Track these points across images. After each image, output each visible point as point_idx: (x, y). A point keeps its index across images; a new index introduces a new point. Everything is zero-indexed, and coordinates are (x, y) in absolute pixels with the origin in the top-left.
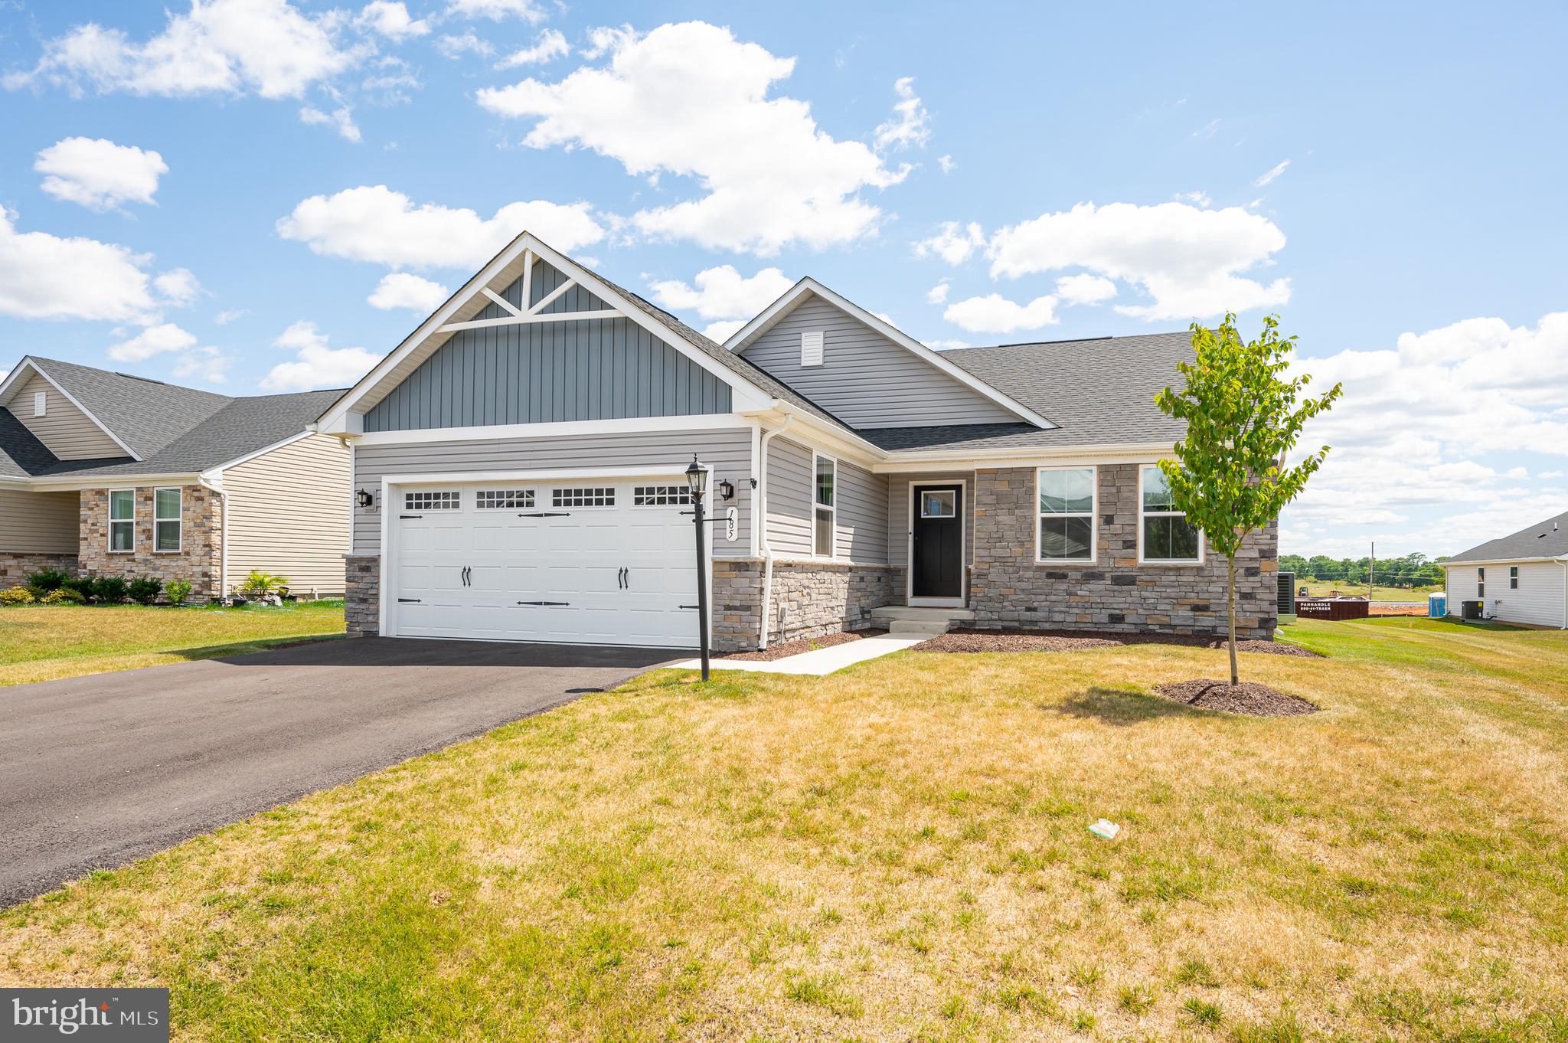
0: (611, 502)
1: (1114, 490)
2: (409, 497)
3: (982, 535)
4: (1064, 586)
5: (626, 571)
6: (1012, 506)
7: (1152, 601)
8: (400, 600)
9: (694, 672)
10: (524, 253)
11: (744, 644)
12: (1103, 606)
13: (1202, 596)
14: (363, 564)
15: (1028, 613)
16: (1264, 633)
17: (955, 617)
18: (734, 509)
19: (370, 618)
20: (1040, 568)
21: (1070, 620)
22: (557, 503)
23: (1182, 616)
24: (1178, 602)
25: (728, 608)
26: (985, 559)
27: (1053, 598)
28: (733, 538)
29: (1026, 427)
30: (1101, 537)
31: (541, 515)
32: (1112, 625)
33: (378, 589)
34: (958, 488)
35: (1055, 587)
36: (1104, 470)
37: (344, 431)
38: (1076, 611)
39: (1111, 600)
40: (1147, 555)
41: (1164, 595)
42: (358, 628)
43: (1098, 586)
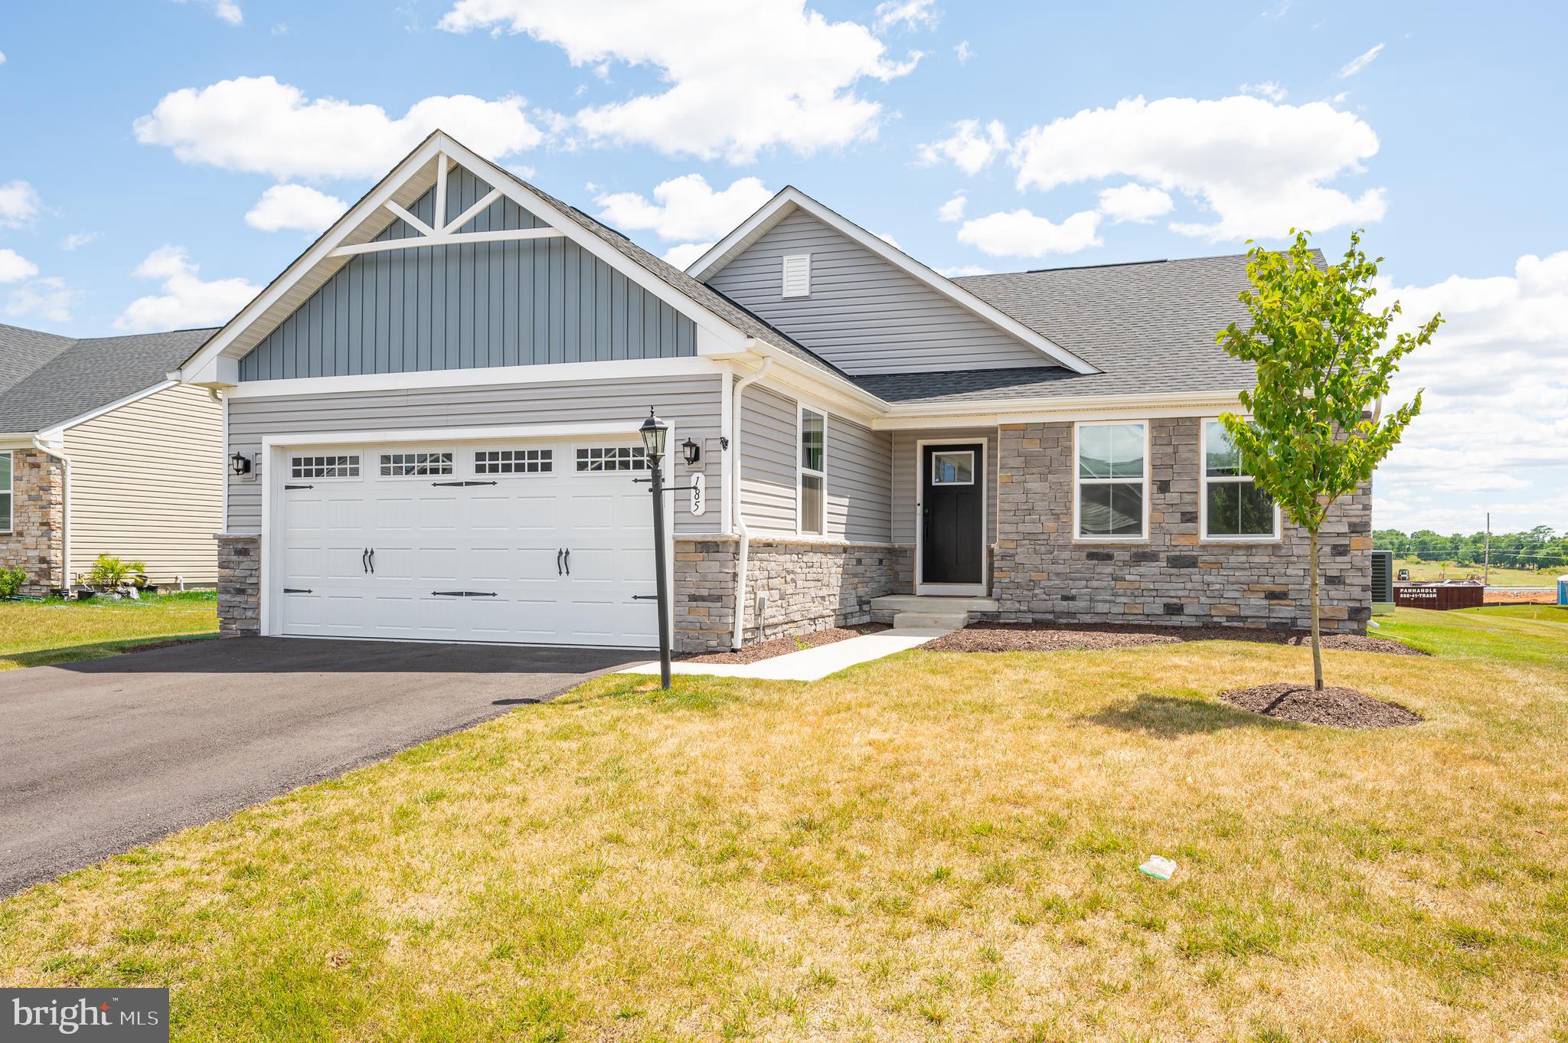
0: (547, 467)
1: (1170, 450)
2: (296, 462)
3: (1006, 506)
4: (1109, 570)
5: (567, 553)
6: (1044, 470)
7: (1217, 587)
8: (286, 591)
9: (652, 678)
10: (437, 156)
11: (713, 643)
12: (1157, 593)
13: (1278, 580)
14: (240, 546)
15: (1065, 603)
16: (1355, 626)
17: (975, 608)
18: (700, 475)
19: (249, 614)
20: (1080, 547)
21: (1115, 611)
22: (480, 469)
23: (1254, 605)
24: (1249, 588)
25: (693, 598)
26: (1011, 536)
27: (1095, 584)
28: (700, 512)
29: (1060, 371)
30: (1154, 507)
31: (460, 484)
32: (1168, 618)
33: (259, 577)
34: (978, 448)
35: (1098, 570)
36: (1157, 425)
37: (215, 380)
38: (1124, 600)
39: (1167, 586)
40: (1211, 530)
41: (1232, 579)
42: (234, 626)
43: (1148, 569)
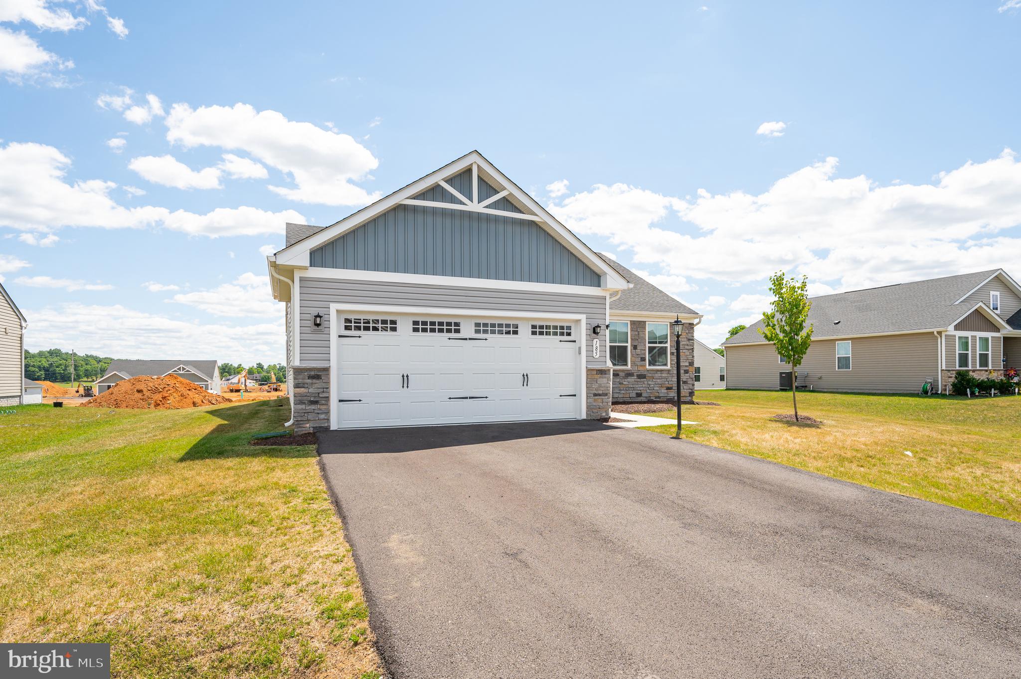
0: (515, 333)
2: (348, 321)
4: (618, 380)
7: (652, 386)
8: (342, 401)
10: (472, 164)
11: (604, 414)
12: (634, 389)
13: (669, 383)
14: (313, 373)
18: (597, 340)
19: (322, 416)
22: (477, 331)
23: (663, 391)
24: (662, 386)
25: (595, 395)
28: (597, 356)
30: (632, 354)
31: (466, 339)
32: (637, 398)
33: (329, 393)
36: (633, 323)
38: (623, 392)
39: (637, 386)
40: (650, 364)
41: (657, 383)
42: (308, 425)
43: (631, 379)
